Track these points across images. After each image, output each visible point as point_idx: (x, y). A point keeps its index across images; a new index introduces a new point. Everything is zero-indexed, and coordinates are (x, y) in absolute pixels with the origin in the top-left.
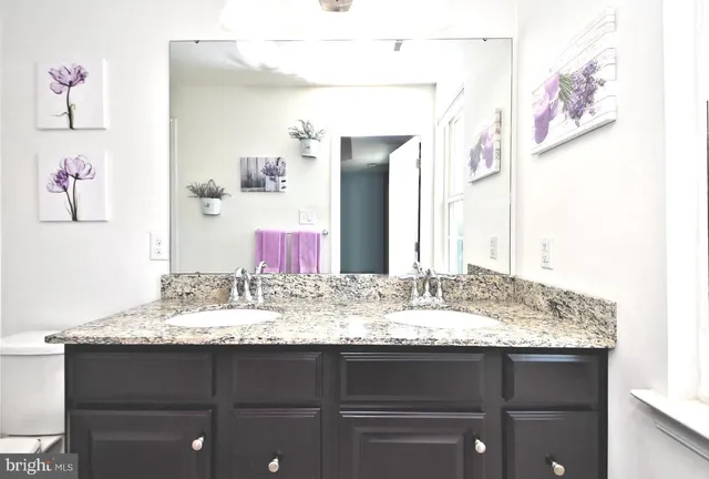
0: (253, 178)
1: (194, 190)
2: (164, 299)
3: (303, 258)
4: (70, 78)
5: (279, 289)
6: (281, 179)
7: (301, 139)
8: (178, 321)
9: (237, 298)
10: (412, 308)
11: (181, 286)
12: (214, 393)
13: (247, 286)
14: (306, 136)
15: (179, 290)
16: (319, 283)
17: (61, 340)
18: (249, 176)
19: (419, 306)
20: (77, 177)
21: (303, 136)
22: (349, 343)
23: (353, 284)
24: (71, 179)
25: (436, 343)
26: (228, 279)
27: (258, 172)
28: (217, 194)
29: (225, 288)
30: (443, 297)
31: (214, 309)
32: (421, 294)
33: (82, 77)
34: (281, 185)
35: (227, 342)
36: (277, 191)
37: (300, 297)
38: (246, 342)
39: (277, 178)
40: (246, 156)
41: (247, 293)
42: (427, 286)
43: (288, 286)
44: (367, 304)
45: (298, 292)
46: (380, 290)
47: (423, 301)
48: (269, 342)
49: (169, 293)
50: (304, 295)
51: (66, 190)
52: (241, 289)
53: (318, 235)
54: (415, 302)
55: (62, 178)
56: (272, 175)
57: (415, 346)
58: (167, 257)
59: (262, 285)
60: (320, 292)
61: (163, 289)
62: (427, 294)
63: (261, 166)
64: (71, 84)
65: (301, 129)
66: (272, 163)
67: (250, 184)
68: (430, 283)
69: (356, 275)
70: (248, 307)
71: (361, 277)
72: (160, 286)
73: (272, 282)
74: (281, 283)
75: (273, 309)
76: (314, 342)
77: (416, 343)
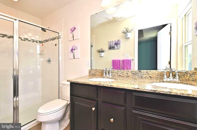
0: (112, 46)
1: (98, 51)
2: (90, 75)
3: (125, 67)
4: (73, 30)
5: (116, 74)
6: (119, 45)
7: (125, 33)
8: (91, 80)
9: (105, 75)
10: (163, 82)
11: (93, 72)
12: (97, 97)
13: (107, 73)
14: (127, 32)
15: (92, 73)
16: (128, 73)
17: (69, 81)
18: (110, 46)
19: (167, 82)
20: (74, 50)
21: (126, 32)
22: (135, 89)
23: (140, 73)
24: (73, 50)
25: (172, 94)
26: (103, 71)
27: (113, 45)
28: (103, 52)
29: (102, 73)
30: (179, 79)
31: (99, 78)
32: (168, 77)
33: (75, 29)
34: (119, 47)
35: (100, 85)
36: (118, 49)
37: (122, 76)
38: (104, 86)
39: (118, 45)
40: (110, 41)
41: (107, 74)
42: (171, 74)
43: (118, 73)
44: (145, 80)
45: (121, 75)
46: (150, 75)
47: (169, 80)
48: (110, 86)
49: (90, 74)
50: (123, 76)
51: (73, 52)
52: (106, 73)
53: (130, 60)
54: (165, 80)
55: (72, 50)
56: (117, 44)
57: (162, 93)
58: (90, 66)
59: (111, 73)
60: (128, 75)
61: (89, 73)
62: (171, 77)
63: (114, 43)
64: (73, 31)
65: (125, 30)
66: (117, 41)
67: (111, 48)
68: (172, 74)
69: (141, 71)
70: (107, 78)
71: (143, 71)
72: (89, 72)
73: (114, 72)
74: (116, 72)
75: (114, 79)
76: (123, 88)
77: (162, 92)
